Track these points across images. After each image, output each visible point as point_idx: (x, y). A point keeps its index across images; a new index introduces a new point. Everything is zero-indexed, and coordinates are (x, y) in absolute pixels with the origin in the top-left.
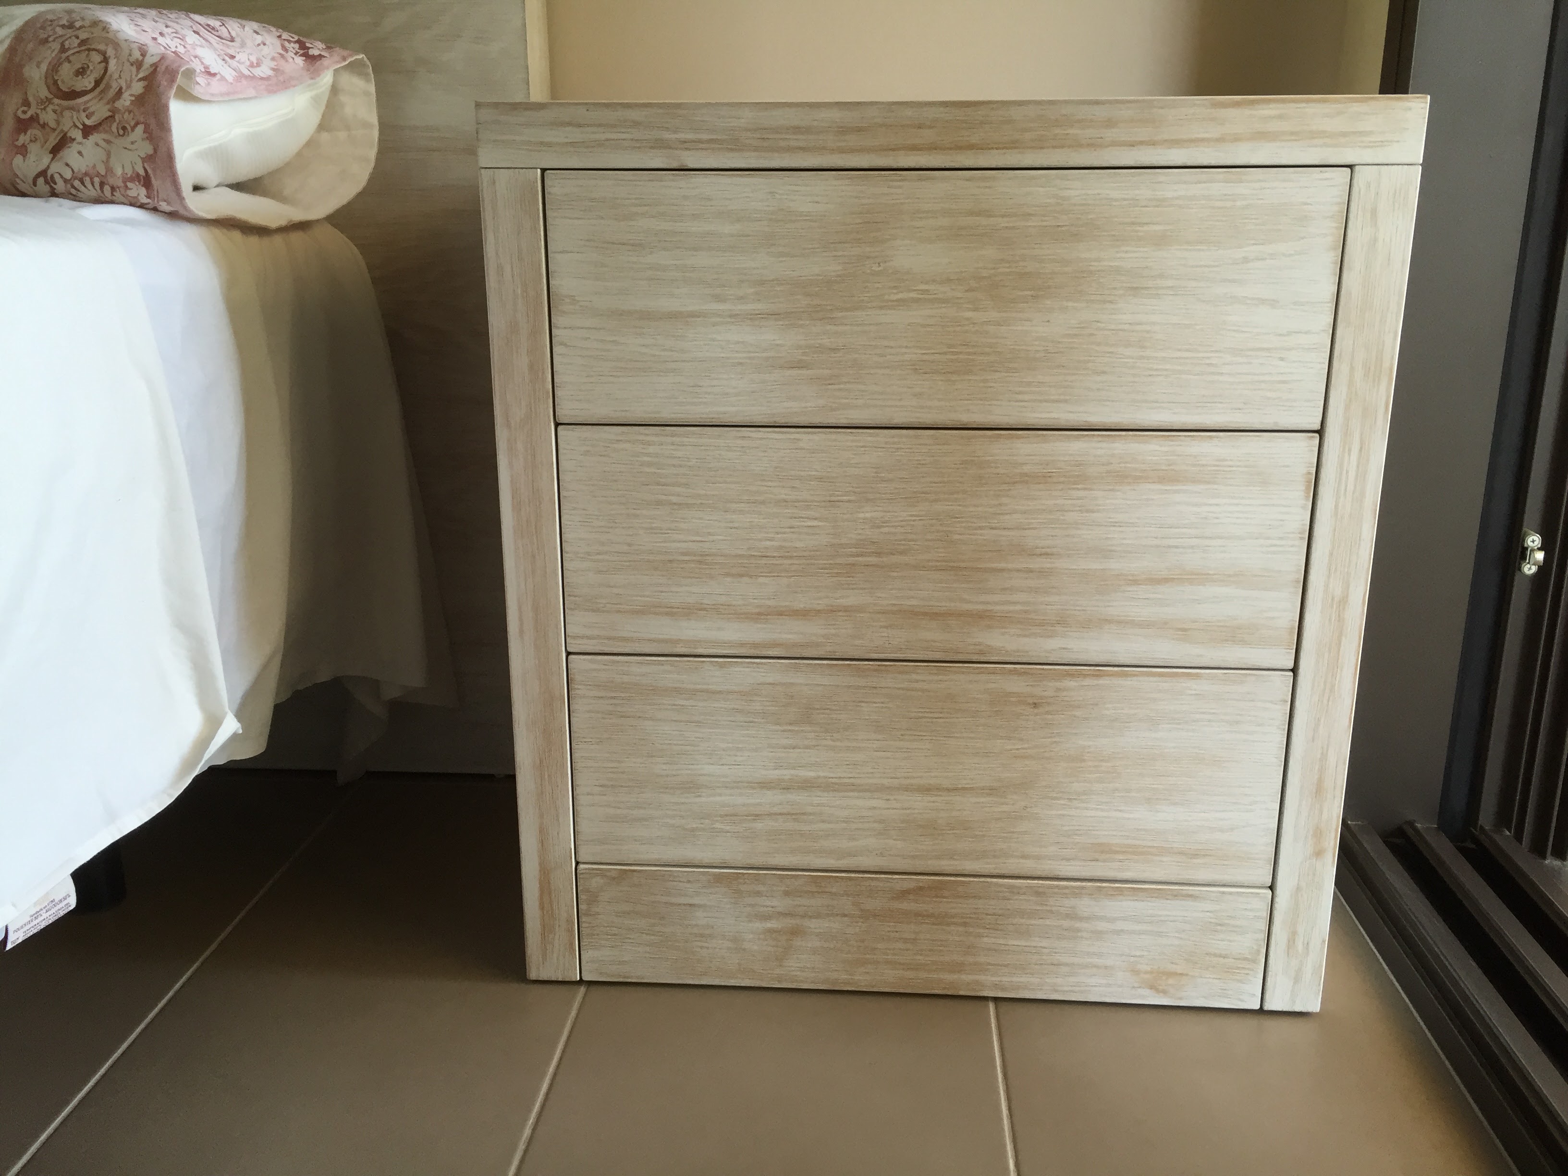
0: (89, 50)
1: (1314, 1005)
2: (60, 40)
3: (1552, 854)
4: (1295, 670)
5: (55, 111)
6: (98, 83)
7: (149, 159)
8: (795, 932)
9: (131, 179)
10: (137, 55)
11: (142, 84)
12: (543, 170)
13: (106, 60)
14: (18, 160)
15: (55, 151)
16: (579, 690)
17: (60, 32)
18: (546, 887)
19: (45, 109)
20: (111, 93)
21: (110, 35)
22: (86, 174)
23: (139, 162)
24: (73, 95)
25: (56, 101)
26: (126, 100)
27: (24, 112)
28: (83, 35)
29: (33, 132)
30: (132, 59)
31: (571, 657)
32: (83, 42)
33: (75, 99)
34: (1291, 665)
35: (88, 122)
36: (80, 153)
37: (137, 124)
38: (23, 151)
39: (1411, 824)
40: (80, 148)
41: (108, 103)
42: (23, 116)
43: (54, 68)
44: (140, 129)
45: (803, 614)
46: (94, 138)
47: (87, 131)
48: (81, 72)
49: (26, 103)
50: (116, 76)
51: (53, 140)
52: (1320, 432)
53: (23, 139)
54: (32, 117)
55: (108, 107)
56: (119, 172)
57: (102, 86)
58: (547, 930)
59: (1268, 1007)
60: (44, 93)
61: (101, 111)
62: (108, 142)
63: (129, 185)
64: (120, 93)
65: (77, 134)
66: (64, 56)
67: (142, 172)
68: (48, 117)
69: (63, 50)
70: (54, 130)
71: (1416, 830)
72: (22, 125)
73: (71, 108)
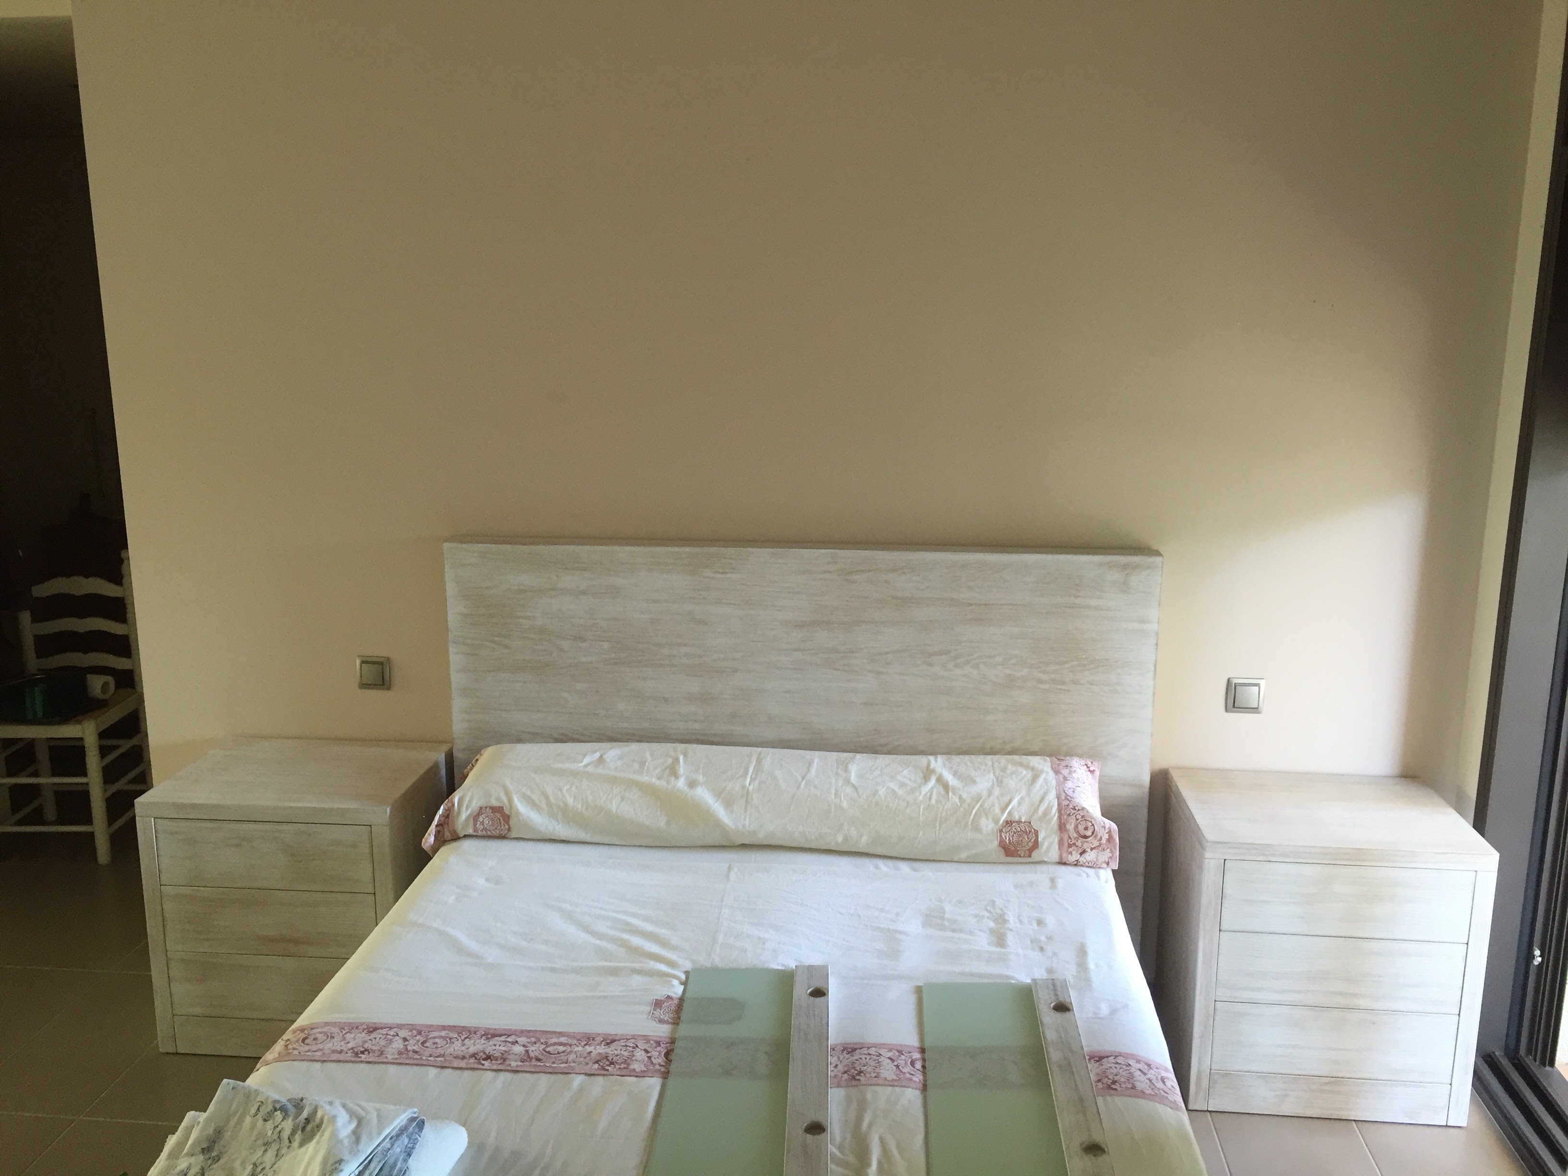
0: (1086, 820)
1: (1464, 1124)
2: (1075, 815)
3: (1548, 1065)
4: (1459, 1015)
5: (1081, 842)
6: (1093, 833)
7: (1111, 858)
8: (1286, 1096)
9: (1104, 863)
10: (1102, 824)
11: (1108, 835)
12: (1225, 860)
13: (1093, 825)
14: (1070, 856)
15: (1081, 854)
16: (1218, 1013)
17: (1073, 811)
18: (1199, 1078)
19: (1077, 841)
20: (1099, 837)
21: (1090, 815)
22: (1090, 861)
23: (1107, 858)
24: (1085, 837)
25: (1080, 838)
26: (1104, 841)
27: (1071, 842)
28: (1082, 814)
29: (1074, 848)
30: (1102, 825)
31: (1216, 1002)
32: (1083, 817)
33: (1086, 838)
34: (1458, 1013)
35: (1092, 847)
36: (1089, 855)
37: (1108, 848)
38: (1071, 853)
39: (1494, 1053)
40: (1089, 854)
41: (1098, 841)
42: (1070, 843)
43: (1076, 827)
44: (1109, 850)
45: (1299, 992)
46: (1094, 851)
47: (1092, 849)
48: (1086, 829)
49: (1070, 838)
50: (1098, 831)
51: (1080, 851)
52: (1467, 944)
53: (1070, 849)
54: (1073, 843)
55: (1099, 842)
56: (1100, 861)
57: (1094, 835)
58: (1197, 1093)
59: (1448, 1125)
60: (1075, 835)
61: (1096, 843)
62: (1098, 852)
63: (1103, 864)
64: (1101, 838)
65: (1089, 850)
66: (1078, 822)
67: (1107, 861)
68: (1079, 843)
69: (1077, 820)
70: (1081, 848)
71: (1495, 1055)
72: (1070, 846)
73: (1086, 842)
